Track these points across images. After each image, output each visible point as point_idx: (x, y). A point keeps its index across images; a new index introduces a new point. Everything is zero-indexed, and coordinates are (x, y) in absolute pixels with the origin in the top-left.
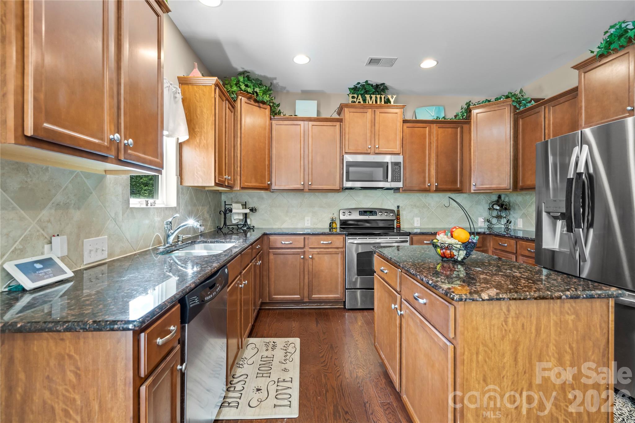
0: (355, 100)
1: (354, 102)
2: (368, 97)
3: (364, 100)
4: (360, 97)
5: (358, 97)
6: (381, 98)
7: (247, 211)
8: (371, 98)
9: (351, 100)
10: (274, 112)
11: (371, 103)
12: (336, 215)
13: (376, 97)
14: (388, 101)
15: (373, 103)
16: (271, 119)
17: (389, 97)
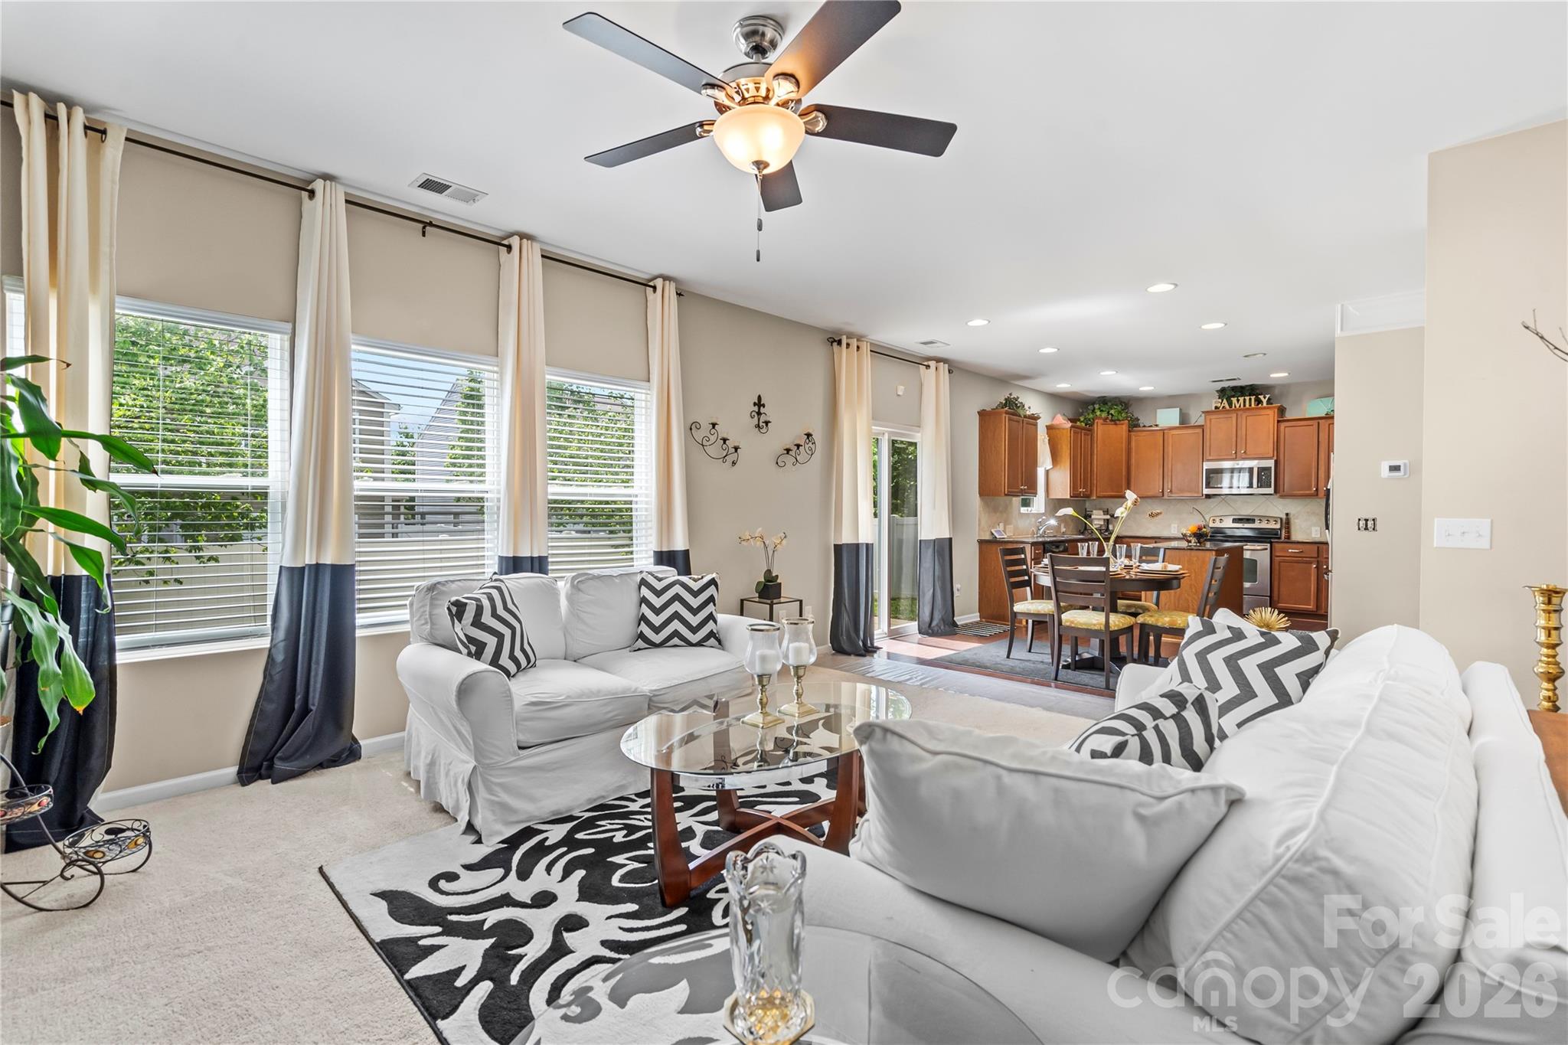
0: (1219, 405)
1: (1219, 407)
2: (1234, 400)
3: (1230, 404)
4: (1225, 400)
5: (1223, 401)
6: (1250, 399)
7: (1108, 517)
8: (1238, 401)
9: (1214, 405)
10: (1134, 424)
11: (1238, 406)
13: (1245, 400)
14: (1259, 402)
16: (1129, 431)
17: (1261, 397)
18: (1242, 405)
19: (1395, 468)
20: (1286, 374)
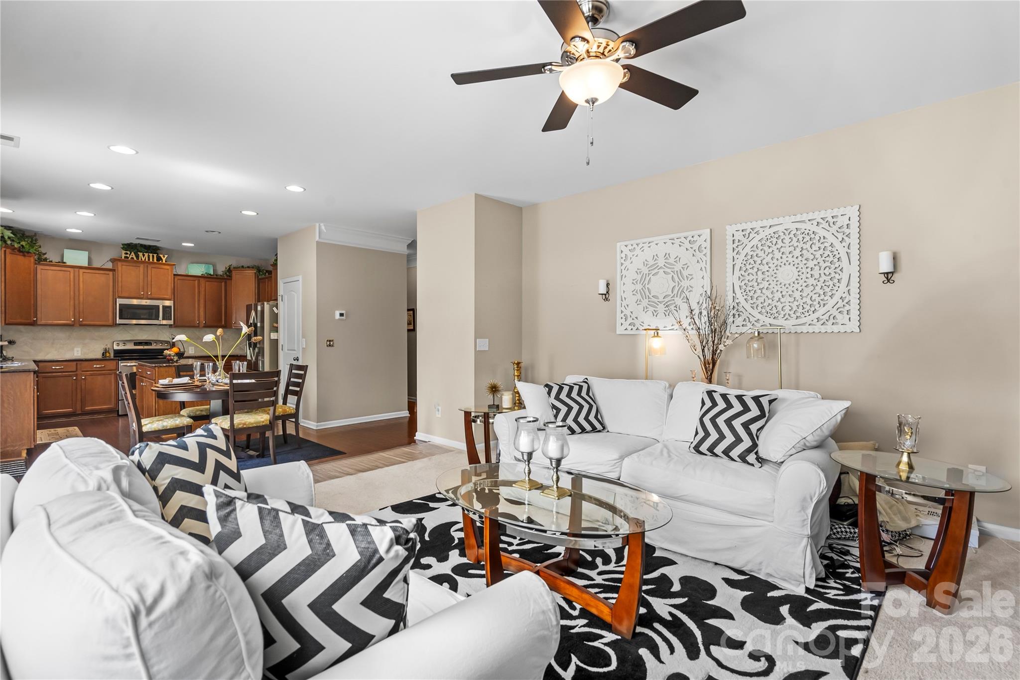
0: (128, 256)
1: (128, 258)
3: (137, 257)
4: (133, 253)
5: (131, 253)
6: (153, 256)
8: (144, 255)
9: (123, 255)
10: (40, 258)
11: (143, 259)
12: (109, 346)
13: (149, 255)
14: (159, 259)
15: (145, 260)
16: (36, 264)
17: (161, 256)
18: (147, 260)
19: (342, 315)
20: (193, 245)
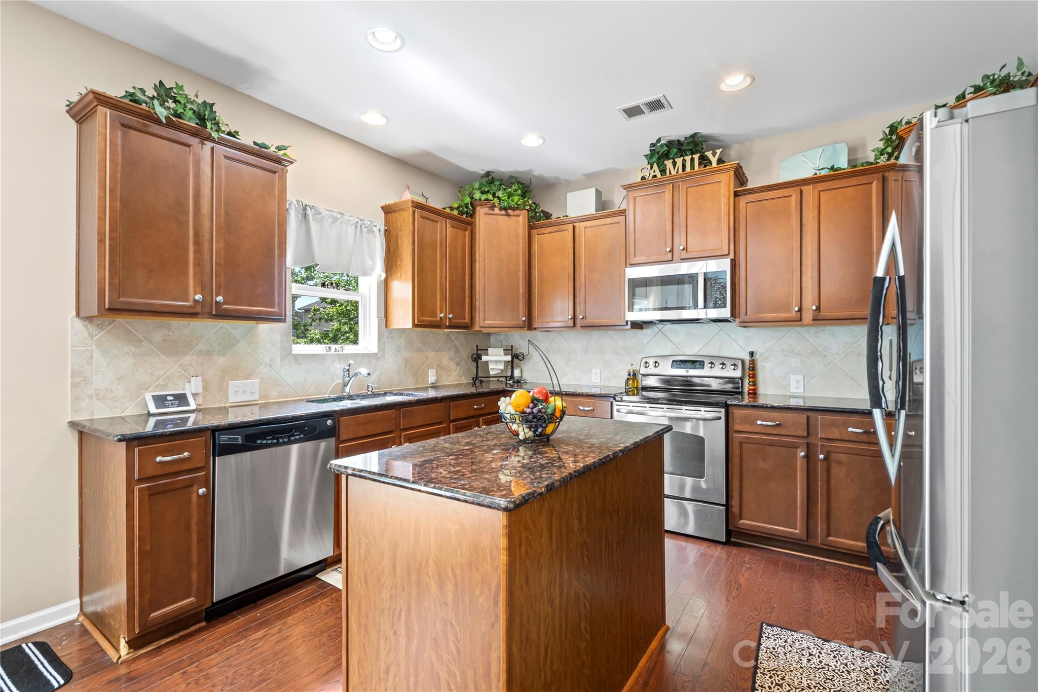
0: (647, 174)
1: (646, 178)
2: (669, 164)
3: (663, 172)
4: (656, 166)
5: (652, 167)
6: (692, 160)
7: (508, 358)
8: (674, 164)
9: (640, 176)
11: (674, 172)
12: (635, 366)
14: (705, 161)
15: (677, 173)
16: (531, 228)
17: (709, 154)
18: (680, 171)
